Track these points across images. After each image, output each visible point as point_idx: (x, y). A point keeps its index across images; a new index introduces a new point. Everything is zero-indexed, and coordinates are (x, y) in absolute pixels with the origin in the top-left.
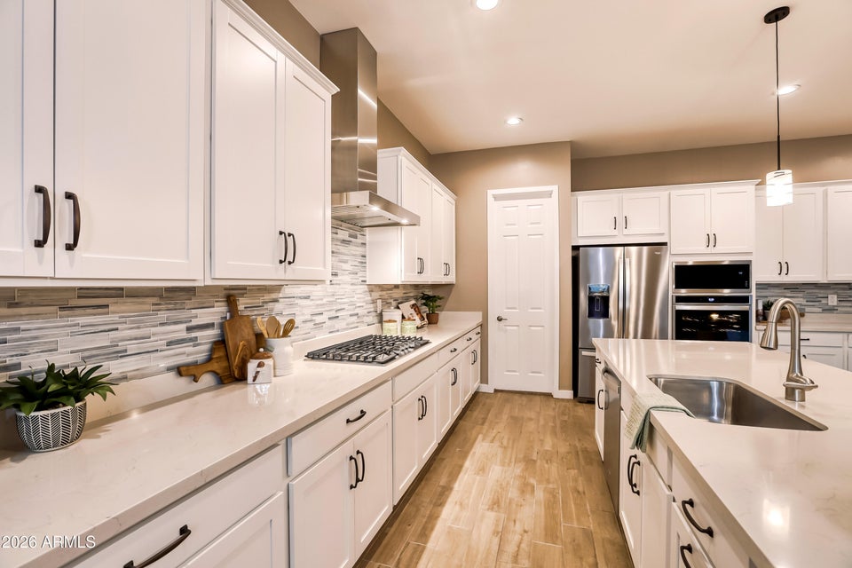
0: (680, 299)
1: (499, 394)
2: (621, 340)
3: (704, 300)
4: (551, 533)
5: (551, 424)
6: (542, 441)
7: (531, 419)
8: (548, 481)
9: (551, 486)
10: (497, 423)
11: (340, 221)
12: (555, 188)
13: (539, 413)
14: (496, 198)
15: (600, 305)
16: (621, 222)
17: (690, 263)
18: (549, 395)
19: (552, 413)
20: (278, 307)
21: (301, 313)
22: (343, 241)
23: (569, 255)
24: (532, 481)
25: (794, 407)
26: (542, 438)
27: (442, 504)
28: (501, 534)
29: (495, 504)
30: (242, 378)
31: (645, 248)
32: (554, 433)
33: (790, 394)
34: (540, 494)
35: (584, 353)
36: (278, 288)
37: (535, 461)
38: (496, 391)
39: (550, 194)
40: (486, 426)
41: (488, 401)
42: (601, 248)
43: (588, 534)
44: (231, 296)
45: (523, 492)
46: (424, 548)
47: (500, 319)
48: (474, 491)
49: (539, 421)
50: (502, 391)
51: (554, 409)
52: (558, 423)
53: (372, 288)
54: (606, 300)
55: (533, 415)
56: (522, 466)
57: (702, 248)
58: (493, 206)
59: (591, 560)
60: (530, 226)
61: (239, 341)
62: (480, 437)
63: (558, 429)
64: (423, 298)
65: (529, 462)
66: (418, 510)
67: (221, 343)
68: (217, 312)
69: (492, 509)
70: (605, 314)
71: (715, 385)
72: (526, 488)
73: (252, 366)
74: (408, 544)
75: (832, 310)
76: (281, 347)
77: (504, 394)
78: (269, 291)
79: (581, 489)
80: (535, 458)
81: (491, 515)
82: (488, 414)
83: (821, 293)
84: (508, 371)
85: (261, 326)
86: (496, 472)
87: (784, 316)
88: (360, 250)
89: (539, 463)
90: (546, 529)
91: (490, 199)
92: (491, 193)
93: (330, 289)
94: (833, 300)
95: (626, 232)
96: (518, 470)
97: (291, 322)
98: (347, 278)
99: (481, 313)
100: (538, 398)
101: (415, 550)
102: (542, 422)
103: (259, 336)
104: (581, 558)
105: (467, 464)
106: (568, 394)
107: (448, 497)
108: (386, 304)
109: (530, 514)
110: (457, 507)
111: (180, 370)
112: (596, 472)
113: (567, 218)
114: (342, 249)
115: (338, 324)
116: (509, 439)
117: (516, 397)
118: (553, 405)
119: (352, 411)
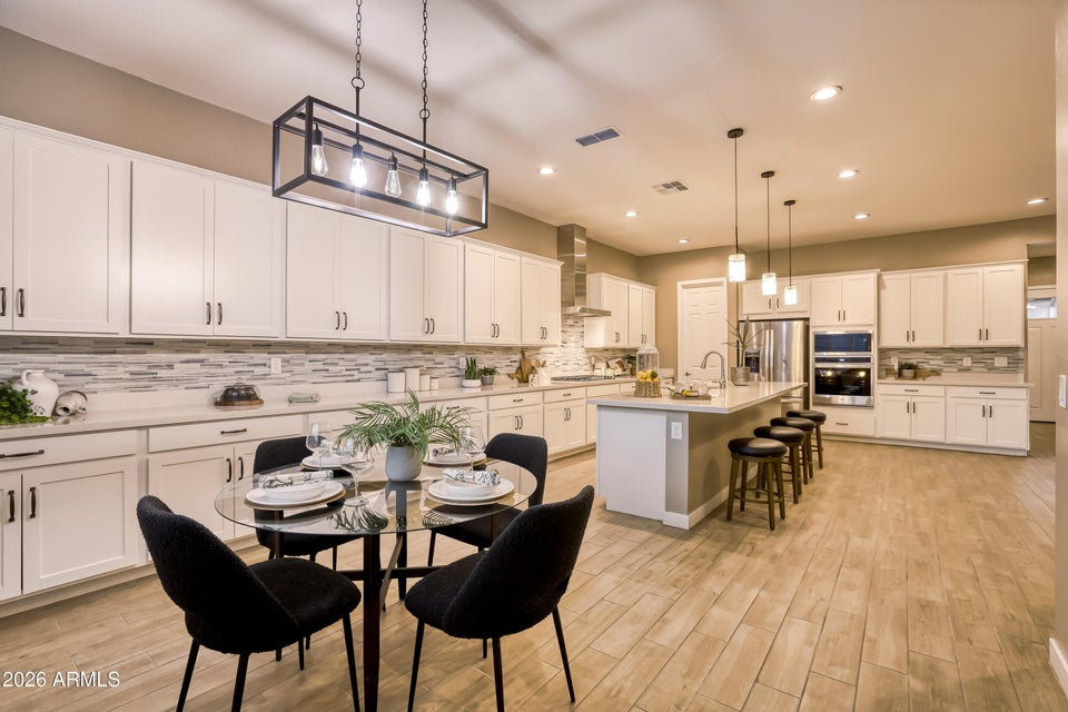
0: (818, 360)
3: (836, 361)
11: (565, 317)
14: (684, 287)
15: (755, 364)
16: (774, 303)
20: (539, 356)
21: (549, 360)
22: (571, 326)
23: (734, 327)
30: (527, 382)
36: (539, 348)
39: (721, 284)
42: (755, 323)
44: (523, 350)
53: (588, 350)
54: (757, 360)
57: (834, 321)
58: (681, 293)
60: (708, 307)
61: (526, 368)
64: (627, 358)
67: (520, 368)
68: (518, 357)
70: (758, 371)
73: (531, 376)
76: (541, 371)
78: (537, 348)
83: (957, 356)
85: (533, 363)
88: (581, 330)
91: (679, 288)
92: (680, 284)
93: (563, 349)
94: (967, 362)
95: (778, 310)
97: (545, 362)
98: (573, 344)
99: (672, 370)
103: (533, 368)
108: (598, 359)
111: (509, 375)
114: (569, 329)
115: (567, 368)
119: (568, 398)
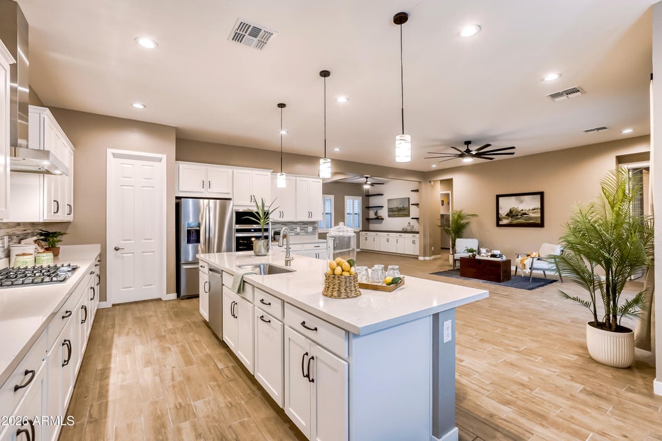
0: (238, 231)
1: (118, 307)
2: (208, 254)
3: (249, 231)
4: (188, 362)
5: (167, 315)
6: (165, 325)
7: (151, 316)
8: (178, 342)
9: (180, 344)
10: (124, 324)
12: (164, 157)
13: (156, 311)
14: (115, 155)
15: (194, 236)
16: (206, 184)
17: (241, 211)
18: (160, 300)
19: (165, 309)
23: (174, 202)
24: (167, 345)
25: (288, 268)
26: (164, 323)
27: (107, 377)
28: (159, 374)
29: (148, 363)
31: (218, 201)
32: (171, 319)
33: (286, 264)
34: (175, 349)
35: (185, 267)
37: (164, 336)
38: (114, 305)
39: (160, 160)
40: (117, 328)
41: (109, 313)
42: (190, 200)
43: (208, 356)
45: (164, 352)
46: (107, 402)
47: (117, 249)
48: (128, 363)
49: (157, 316)
50: (119, 305)
51: (166, 307)
52: (171, 313)
53: (1, 226)
54: (198, 232)
55: (151, 313)
56: (157, 340)
57: (248, 203)
58: (111, 161)
59: (213, 364)
60: (143, 180)
62: (116, 335)
63: (173, 317)
64: (41, 235)
65: (161, 338)
66: (88, 388)
69: (147, 366)
70: (198, 241)
71: (262, 266)
72: (164, 350)
74: (92, 406)
75: (298, 234)
77: (121, 307)
79: (198, 339)
80: (164, 334)
81: (149, 369)
82: (114, 321)
83: (294, 226)
84: (125, 288)
86: (139, 349)
87: (285, 236)
89: (167, 336)
90: (185, 362)
91: (110, 156)
92: (110, 151)
94: (298, 230)
95: (209, 190)
96: (156, 343)
99: (99, 246)
100: (151, 303)
101: (100, 405)
102: (160, 315)
104: (208, 365)
105: (114, 352)
106: (173, 296)
107: (109, 373)
108: (11, 240)
109: (173, 359)
110: (120, 375)
112: (205, 330)
113: (172, 178)
116: (140, 331)
117: (133, 306)
118: (164, 305)
